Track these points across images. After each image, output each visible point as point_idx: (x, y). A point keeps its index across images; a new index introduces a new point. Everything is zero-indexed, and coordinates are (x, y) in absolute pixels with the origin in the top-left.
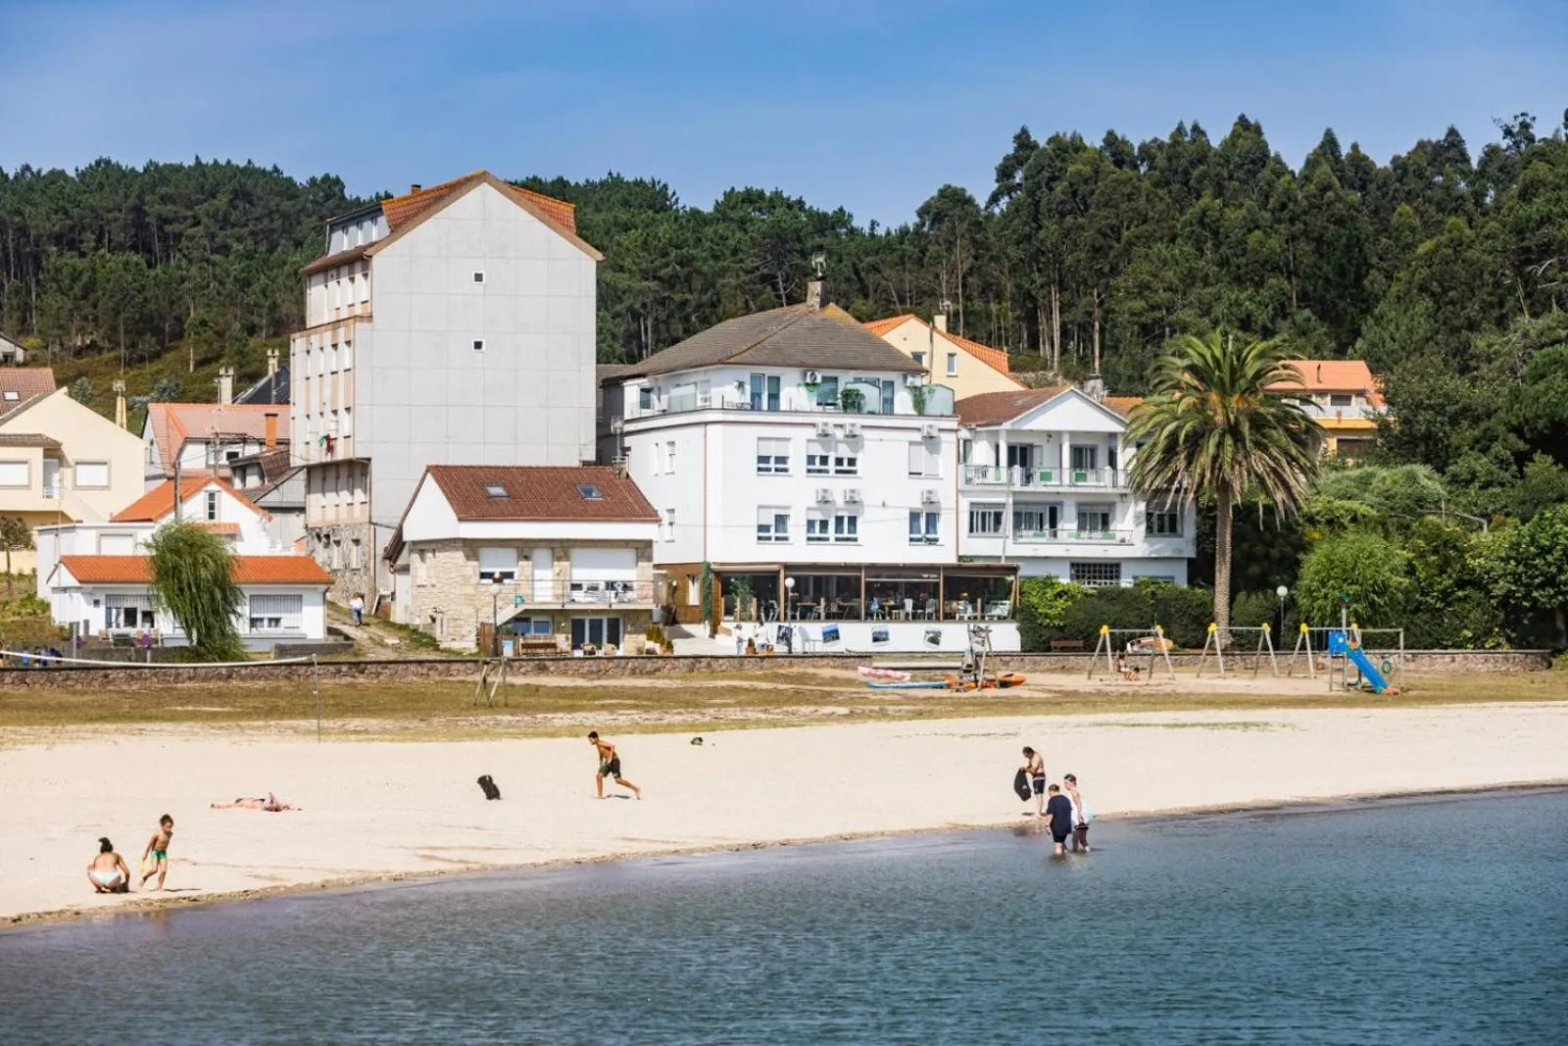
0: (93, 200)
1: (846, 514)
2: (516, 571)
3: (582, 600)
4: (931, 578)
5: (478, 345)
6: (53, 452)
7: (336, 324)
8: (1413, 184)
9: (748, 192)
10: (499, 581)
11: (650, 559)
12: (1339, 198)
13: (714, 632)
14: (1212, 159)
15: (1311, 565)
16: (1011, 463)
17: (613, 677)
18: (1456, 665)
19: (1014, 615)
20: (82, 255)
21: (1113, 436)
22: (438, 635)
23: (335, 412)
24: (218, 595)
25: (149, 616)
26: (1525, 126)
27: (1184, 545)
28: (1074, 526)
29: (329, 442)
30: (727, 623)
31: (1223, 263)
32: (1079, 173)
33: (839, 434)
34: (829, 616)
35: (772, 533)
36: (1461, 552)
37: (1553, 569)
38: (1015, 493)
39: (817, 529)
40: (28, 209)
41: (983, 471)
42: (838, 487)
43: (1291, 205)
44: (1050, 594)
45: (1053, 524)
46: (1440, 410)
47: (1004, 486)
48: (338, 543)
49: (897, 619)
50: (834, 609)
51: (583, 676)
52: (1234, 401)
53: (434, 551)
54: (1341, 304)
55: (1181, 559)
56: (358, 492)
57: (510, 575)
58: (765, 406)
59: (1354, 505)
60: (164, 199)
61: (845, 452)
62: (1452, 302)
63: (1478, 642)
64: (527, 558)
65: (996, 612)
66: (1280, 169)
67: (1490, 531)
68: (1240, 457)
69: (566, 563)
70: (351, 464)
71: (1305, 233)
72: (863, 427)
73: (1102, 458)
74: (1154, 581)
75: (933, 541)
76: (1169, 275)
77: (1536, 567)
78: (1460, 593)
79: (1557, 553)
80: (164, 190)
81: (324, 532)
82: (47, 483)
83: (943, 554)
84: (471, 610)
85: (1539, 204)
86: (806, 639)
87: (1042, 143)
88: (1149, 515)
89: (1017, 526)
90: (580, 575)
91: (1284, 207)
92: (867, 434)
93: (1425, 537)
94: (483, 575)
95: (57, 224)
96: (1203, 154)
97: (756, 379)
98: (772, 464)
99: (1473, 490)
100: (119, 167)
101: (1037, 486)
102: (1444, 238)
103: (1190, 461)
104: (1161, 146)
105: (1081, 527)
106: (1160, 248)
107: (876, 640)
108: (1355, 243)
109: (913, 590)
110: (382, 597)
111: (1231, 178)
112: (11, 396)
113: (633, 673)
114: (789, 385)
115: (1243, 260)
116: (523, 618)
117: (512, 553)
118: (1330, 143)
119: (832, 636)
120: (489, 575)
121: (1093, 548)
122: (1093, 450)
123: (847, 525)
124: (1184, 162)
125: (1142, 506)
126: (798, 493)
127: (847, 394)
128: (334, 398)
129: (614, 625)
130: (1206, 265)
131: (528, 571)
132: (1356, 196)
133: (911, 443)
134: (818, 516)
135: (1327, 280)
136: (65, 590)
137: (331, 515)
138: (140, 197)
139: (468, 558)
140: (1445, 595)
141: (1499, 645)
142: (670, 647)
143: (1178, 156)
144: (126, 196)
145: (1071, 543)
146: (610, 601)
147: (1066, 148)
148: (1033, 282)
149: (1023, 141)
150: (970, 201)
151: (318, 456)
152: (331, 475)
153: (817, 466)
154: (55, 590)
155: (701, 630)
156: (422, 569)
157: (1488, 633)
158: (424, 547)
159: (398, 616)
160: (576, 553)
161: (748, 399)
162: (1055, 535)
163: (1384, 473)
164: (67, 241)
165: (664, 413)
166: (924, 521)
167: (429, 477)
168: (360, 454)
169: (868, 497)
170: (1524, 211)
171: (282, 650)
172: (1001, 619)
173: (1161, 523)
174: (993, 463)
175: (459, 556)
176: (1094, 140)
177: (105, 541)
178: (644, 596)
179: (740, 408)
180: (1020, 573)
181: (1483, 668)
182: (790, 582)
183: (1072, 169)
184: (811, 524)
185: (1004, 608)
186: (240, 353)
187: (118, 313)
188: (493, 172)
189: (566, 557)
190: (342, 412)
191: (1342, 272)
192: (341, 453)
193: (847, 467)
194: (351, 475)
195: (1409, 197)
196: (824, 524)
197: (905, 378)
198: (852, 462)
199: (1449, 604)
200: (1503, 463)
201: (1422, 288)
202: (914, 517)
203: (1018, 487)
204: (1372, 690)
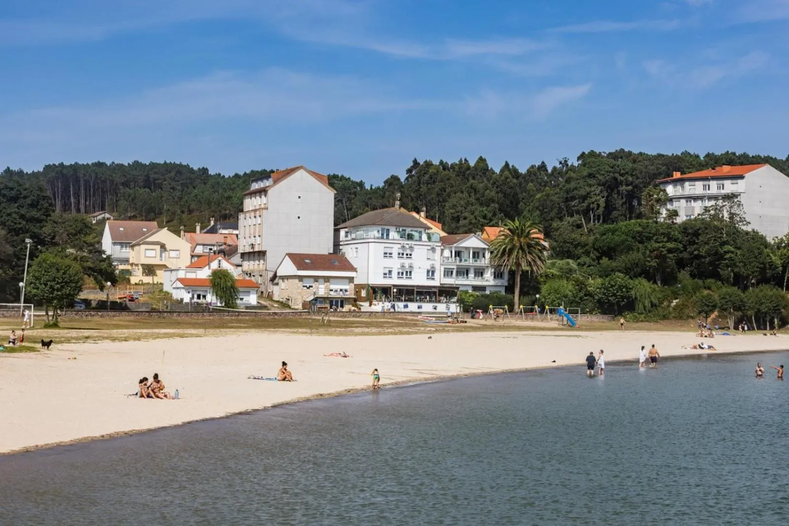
0: (134, 172)
1: (408, 270)
2: (314, 285)
3: (333, 294)
4: (433, 290)
5: (299, 218)
6: (163, 247)
7: (255, 211)
8: (533, 177)
9: (334, 175)
10: (308, 288)
11: (353, 283)
12: (511, 181)
13: (370, 305)
14: (472, 169)
15: (544, 288)
16: (455, 256)
17: (348, 317)
18: (588, 319)
19: (458, 301)
20: (130, 189)
21: (484, 249)
22: (290, 304)
23: (255, 237)
24: (232, 290)
25: (204, 297)
26: (566, 161)
27: (504, 282)
28: (473, 275)
29: (253, 246)
30: (375, 302)
31: (478, 199)
32: (433, 172)
33: (407, 246)
34: (405, 301)
35: (388, 276)
36: (586, 286)
37: (615, 292)
38: (457, 265)
39: (400, 275)
40: (114, 175)
41: (448, 258)
42: (407, 262)
43: (497, 183)
44: (468, 295)
45: (467, 275)
46: (572, 243)
47: (454, 263)
48: (254, 276)
49: (424, 302)
50: (407, 299)
51: (340, 317)
52: (522, 239)
53: (287, 279)
54: (512, 212)
55: (503, 286)
56: (262, 262)
57: (312, 287)
58: (385, 238)
59: (551, 271)
60: (155, 173)
61: (409, 252)
62: (546, 212)
63: (591, 312)
64: (317, 281)
65: (453, 300)
66: (493, 173)
67: (592, 279)
68: (524, 256)
69: (328, 283)
70: (259, 252)
71: (501, 191)
72: (415, 245)
73: (481, 255)
74: (496, 292)
75: (433, 279)
76: (462, 202)
77: (610, 291)
78: (585, 298)
79: (616, 287)
80: (155, 170)
81: (249, 272)
82: (161, 256)
83: (436, 283)
84: (300, 297)
85: (573, 185)
86: (399, 308)
87: (421, 163)
88: (495, 273)
89: (457, 275)
90: (333, 287)
91: (495, 183)
92: (415, 247)
93: (574, 281)
94: (304, 286)
95: (123, 180)
96: (469, 168)
97: (383, 230)
98: (388, 255)
99: (585, 267)
100: (141, 163)
101: (463, 263)
102: (544, 193)
103: (509, 256)
104: (456, 165)
105: (475, 276)
106: (459, 194)
107: (418, 308)
108: (516, 194)
109: (429, 293)
110: (269, 292)
111: (477, 175)
112: (145, 230)
113: (353, 316)
114: (392, 231)
115: (483, 199)
116: (316, 299)
117: (312, 280)
118: (507, 165)
119: (406, 306)
120: (306, 286)
121: (478, 282)
122: (478, 253)
123: (409, 273)
124: (464, 169)
125: (493, 270)
126: (395, 264)
127: (409, 235)
128: (255, 232)
129: (343, 302)
130: (472, 199)
131: (317, 285)
132: (515, 181)
133: (428, 250)
134: (401, 271)
135: (507, 205)
136: (178, 288)
137: (251, 267)
138: (148, 172)
139: (300, 281)
140: (581, 298)
141: (596, 313)
142: (360, 309)
143: (462, 167)
144: (144, 172)
145: (472, 280)
146: (341, 295)
147: (428, 164)
148: (418, 204)
149: (415, 162)
150: (399, 179)
151: (248, 249)
152: (252, 256)
153: (401, 256)
154: (174, 288)
155: (367, 304)
156: (283, 284)
157: (594, 310)
158: (283, 278)
159: (276, 298)
160: (331, 280)
161: (380, 235)
162: (468, 278)
163: (559, 262)
164: (126, 184)
165: (353, 239)
166: (431, 273)
167: (287, 257)
168: (263, 249)
169: (415, 266)
170: (568, 186)
171: (247, 308)
172: (454, 302)
173: (498, 275)
174: (450, 256)
175: (297, 281)
176: (436, 162)
177: (187, 274)
178: (351, 294)
179: (378, 238)
180: (460, 289)
181: (596, 320)
182: (395, 290)
183: (431, 171)
184: (399, 273)
185: (455, 299)
186: (180, 219)
187: (143, 207)
188: (304, 166)
189: (328, 281)
190: (257, 237)
191: (512, 203)
192: (257, 249)
193: (409, 256)
194: (259, 255)
195: (532, 181)
196: (402, 273)
197: (425, 231)
198: (411, 255)
199: (582, 301)
200: (594, 260)
201: (537, 208)
202: (428, 272)
203: (458, 263)
204: (571, 326)
